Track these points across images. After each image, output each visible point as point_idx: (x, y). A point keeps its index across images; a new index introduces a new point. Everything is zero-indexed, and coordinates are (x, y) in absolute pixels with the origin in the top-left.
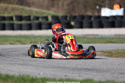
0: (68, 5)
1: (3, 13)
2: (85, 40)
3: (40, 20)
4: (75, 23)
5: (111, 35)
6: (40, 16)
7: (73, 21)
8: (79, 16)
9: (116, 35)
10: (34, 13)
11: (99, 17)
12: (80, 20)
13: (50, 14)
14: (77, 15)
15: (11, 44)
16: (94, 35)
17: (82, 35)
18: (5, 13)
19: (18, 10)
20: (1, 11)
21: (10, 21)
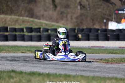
0: (77, 18)
1: (15, 24)
2: (90, 51)
3: (49, 31)
4: (82, 36)
5: (115, 47)
6: (49, 28)
7: (80, 34)
8: (87, 29)
9: (120, 47)
10: (44, 25)
11: (106, 30)
12: (88, 33)
14: (85, 27)
15: (22, 53)
16: (100, 47)
17: (89, 47)
18: (16, 24)
19: (28, 22)
20: (12, 23)
21: (20, 32)
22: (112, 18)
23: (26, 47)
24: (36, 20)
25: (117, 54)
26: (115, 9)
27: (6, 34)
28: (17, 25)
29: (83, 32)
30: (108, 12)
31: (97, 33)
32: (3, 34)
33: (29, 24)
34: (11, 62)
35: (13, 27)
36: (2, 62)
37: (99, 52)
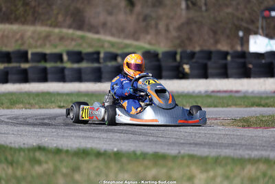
0: (179, 29)
1: (43, 45)
2: (210, 100)
3: (119, 59)
4: (191, 68)
5: (266, 93)
6: (119, 52)
7: (187, 64)
8: (202, 52)
10: (106, 45)
11: (244, 54)
12: (205, 61)
13: (141, 48)
14: (197, 49)
15: (60, 107)
16: (231, 91)
17: (206, 92)
18: (45, 45)
19: (72, 39)
20: (37, 41)
21: (56, 62)
22: (258, 28)
23: (69, 94)
24: (90, 35)
25: (269, 107)
26: (263, 7)
27: (25, 66)
28: (48, 45)
29: (194, 60)
30: (247, 14)
31: (224, 62)
32: (16, 67)
33: (73, 43)
34: (36, 129)
35: (39, 50)
36: (16, 128)
37: (230, 103)
